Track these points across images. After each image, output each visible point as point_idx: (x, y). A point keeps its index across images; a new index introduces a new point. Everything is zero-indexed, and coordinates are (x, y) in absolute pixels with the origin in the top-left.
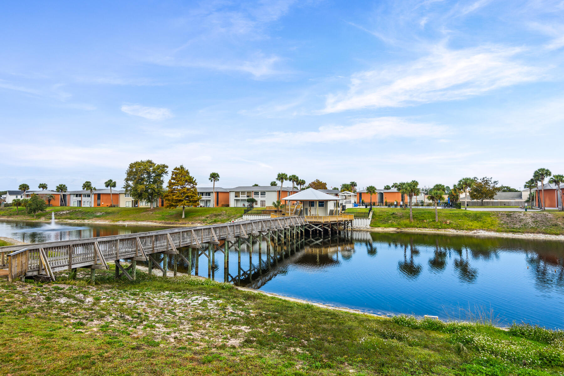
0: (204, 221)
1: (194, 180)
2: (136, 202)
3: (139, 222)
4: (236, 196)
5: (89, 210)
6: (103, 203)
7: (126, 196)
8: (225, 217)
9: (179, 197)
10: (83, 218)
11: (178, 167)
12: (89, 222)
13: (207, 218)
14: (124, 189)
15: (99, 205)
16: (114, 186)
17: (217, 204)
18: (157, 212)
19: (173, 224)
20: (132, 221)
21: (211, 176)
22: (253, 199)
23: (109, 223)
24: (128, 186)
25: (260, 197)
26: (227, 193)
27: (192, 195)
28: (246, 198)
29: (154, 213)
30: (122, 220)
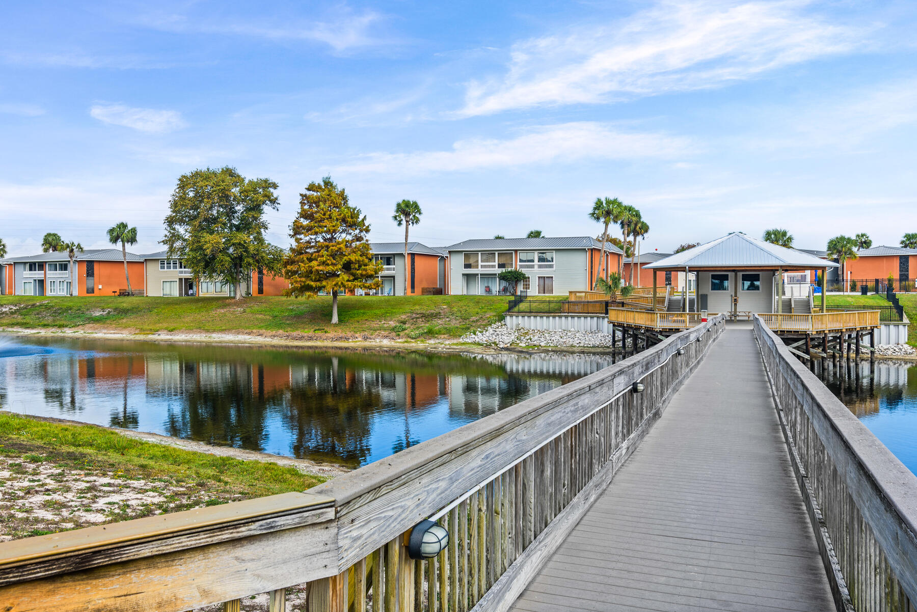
0: (396, 331)
1: (360, 220)
2: (188, 284)
3: (214, 335)
4: (467, 266)
5: (71, 304)
6: (100, 287)
7: (163, 268)
8: (454, 322)
9: (328, 265)
10: (58, 323)
11: (319, 181)
12: (77, 335)
13: (404, 323)
14: (165, 248)
15: (91, 291)
16: (133, 240)
17: (413, 287)
18: (256, 308)
19: (311, 339)
20: (194, 333)
21: (397, 211)
22: (516, 272)
23: (132, 337)
24: (175, 237)
25: (536, 267)
26: (440, 258)
27: (361, 259)
28: (498, 271)
29: (248, 310)
30: (166, 329)
